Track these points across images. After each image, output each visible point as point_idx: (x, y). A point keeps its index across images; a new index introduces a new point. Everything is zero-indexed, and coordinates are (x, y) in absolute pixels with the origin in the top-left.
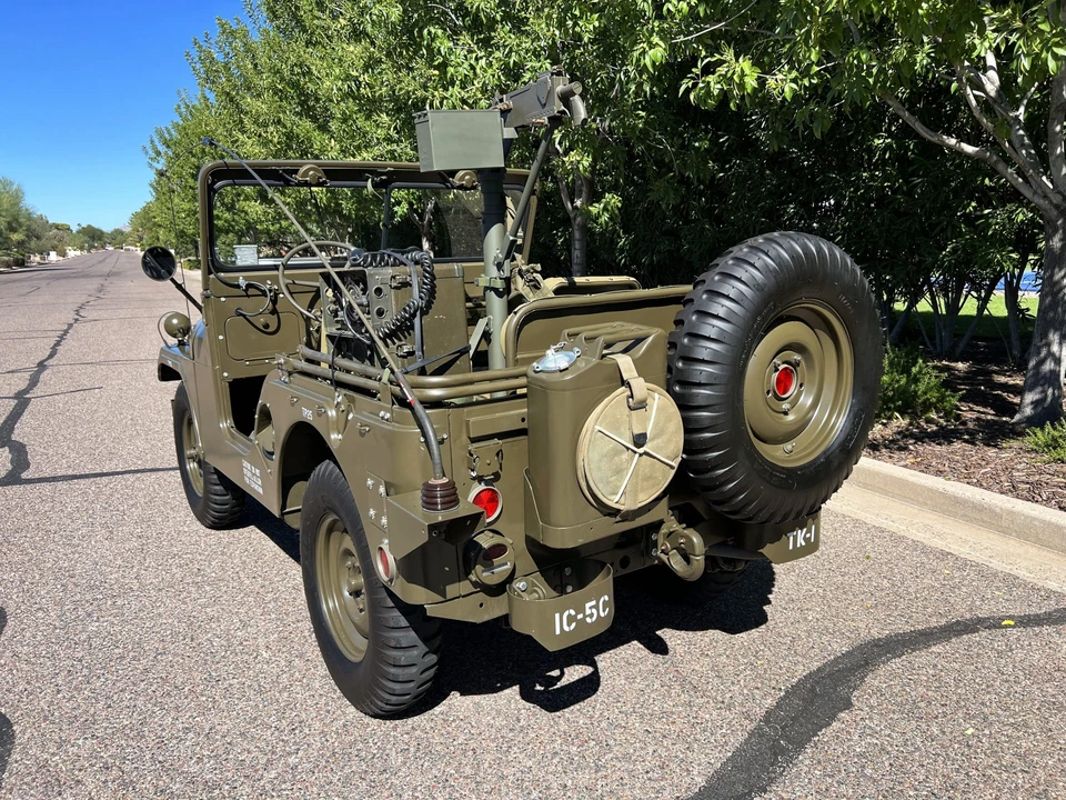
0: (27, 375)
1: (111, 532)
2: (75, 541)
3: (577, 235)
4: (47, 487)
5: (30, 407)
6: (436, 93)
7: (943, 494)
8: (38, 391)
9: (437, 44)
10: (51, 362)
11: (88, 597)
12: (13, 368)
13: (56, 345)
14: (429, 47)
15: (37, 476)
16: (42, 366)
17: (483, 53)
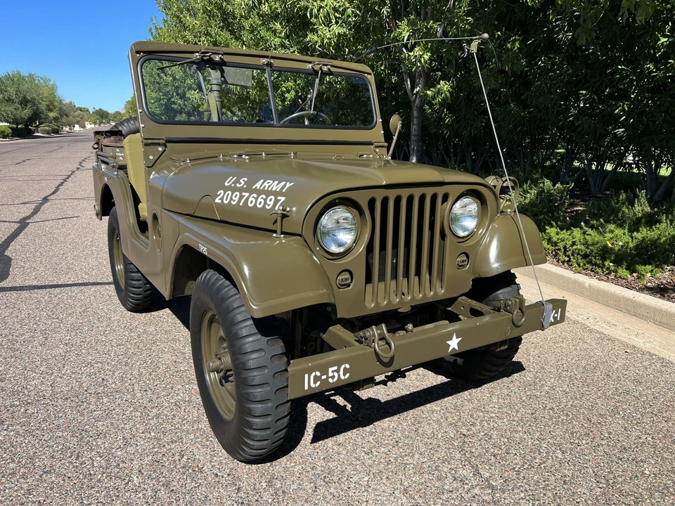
0: (33, 206)
1: (46, 338)
2: (18, 345)
3: (415, 114)
4: (14, 294)
5: (26, 230)
8: (36, 218)
10: (52, 197)
11: (8, 403)
12: (27, 200)
13: (60, 185)
15: (10, 285)
16: (46, 200)
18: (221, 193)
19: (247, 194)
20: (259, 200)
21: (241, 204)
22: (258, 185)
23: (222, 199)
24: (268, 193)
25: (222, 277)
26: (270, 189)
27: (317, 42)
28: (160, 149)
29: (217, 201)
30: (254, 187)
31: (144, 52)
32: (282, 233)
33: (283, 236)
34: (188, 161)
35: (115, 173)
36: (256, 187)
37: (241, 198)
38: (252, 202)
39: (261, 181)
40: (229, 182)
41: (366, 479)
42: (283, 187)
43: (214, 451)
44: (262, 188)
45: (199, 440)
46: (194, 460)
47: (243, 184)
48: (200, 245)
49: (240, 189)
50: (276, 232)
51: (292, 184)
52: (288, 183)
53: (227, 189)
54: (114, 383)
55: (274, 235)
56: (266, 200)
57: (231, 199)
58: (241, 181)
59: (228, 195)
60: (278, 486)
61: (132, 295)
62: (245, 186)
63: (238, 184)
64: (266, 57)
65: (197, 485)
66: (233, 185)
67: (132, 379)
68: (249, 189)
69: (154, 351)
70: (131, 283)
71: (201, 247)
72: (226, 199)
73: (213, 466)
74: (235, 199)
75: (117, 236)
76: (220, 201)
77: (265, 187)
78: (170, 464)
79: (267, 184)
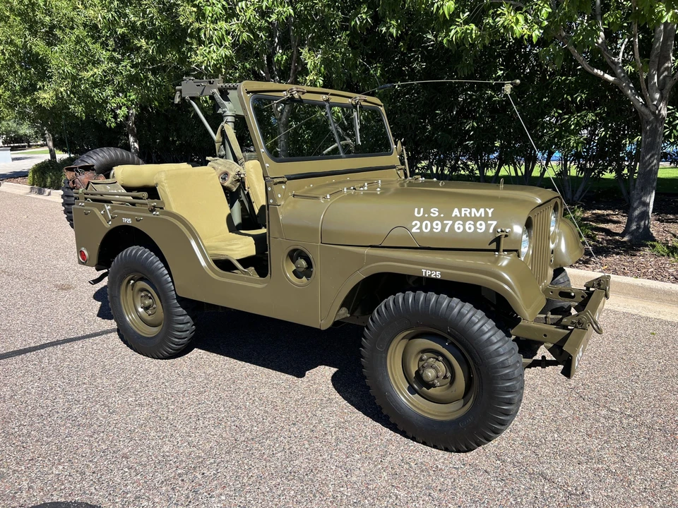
6: (208, 25)
7: (642, 287)
18: (416, 224)
19: (450, 222)
20: (467, 226)
21: (447, 230)
22: (456, 212)
23: (420, 228)
24: (475, 219)
25: (446, 296)
26: (473, 215)
28: (283, 187)
30: (453, 215)
31: (252, 92)
32: (504, 251)
33: (506, 253)
34: (328, 197)
35: (154, 213)
36: (456, 215)
37: (444, 226)
38: (459, 228)
39: (456, 210)
40: (419, 213)
41: (556, 436)
42: (486, 213)
43: (427, 452)
44: (463, 215)
45: (402, 448)
46: (422, 463)
47: (437, 214)
48: (424, 271)
49: (437, 218)
50: (498, 250)
51: (492, 210)
52: (487, 210)
53: (421, 220)
54: (252, 426)
55: (497, 253)
56: (475, 225)
57: (432, 227)
58: (432, 210)
59: (426, 224)
60: (509, 460)
61: (177, 340)
62: (442, 215)
63: (432, 215)
64: (327, 94)
65: (452, 480)
66: (426, 215)
67: (265, 418)
68: (449, 217)
69: (246, 389)
70: (179, 328)
71: (426, 272)
72: (426, 228)
73: (443, 463)
74: (438, 227)
75: (129, 282)
76: (419, 231)
77: (465, 214)
78: (408, 473)
79: (465, 211)
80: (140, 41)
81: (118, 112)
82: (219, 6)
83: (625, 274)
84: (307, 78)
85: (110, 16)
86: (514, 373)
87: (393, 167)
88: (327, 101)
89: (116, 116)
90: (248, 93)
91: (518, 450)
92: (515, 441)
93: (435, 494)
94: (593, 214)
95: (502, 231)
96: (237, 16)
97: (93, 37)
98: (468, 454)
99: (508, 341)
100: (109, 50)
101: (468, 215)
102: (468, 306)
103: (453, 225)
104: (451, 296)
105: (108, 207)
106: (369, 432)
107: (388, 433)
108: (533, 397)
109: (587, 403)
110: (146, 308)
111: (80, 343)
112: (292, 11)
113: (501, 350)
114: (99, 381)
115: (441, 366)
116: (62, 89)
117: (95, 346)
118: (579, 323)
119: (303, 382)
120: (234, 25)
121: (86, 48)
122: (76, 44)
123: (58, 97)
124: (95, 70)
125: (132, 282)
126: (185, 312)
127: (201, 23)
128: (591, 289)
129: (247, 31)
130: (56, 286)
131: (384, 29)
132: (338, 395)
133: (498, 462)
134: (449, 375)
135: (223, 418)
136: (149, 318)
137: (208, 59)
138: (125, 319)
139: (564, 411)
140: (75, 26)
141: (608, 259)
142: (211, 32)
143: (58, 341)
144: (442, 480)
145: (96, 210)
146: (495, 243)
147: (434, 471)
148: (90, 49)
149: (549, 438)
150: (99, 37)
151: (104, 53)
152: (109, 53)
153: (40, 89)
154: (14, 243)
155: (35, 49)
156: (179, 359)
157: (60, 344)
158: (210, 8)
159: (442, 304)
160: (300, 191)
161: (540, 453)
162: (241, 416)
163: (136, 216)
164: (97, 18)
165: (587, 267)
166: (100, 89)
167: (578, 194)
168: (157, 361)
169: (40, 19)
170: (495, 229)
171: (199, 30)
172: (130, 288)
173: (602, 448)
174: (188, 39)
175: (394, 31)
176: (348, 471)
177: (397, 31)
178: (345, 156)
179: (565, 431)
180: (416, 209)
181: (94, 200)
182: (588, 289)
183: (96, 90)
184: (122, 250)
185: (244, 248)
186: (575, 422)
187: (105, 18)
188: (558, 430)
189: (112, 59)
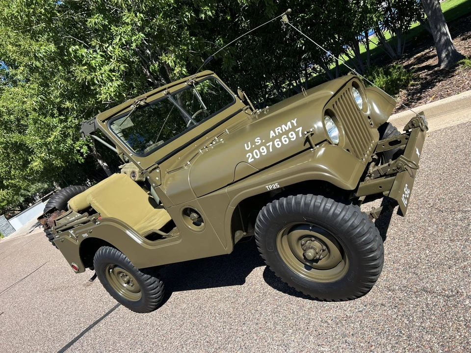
6: (96, 74)
9: (79, 52)
14: (75, 57)
17: (108, 45)
18: (249, 156)
19: (271, 143)
20: (283, 140)
21: (271, 150)
22: (272, 134)
23: (253, 157)
24: (286, 133)
25: (291, 196)
26: (284, 131)
27: (106, 98)
28: (158, 171)
29: (250, 161)
30: (271, 137)
31: (106, 120)
32: (316, 145)
33: (318, 146)
34: (189, 163)
35: (97, 223)
36: (273, 136)
37: (268, 148)
38: (278, 145)
39: (272, 132)
40: (248, 147)
41: (427, 252)
42: (292, 124)
43: (337, 307)
44: (277, 134)
45: (320, 311)
46: (336, 317)
47: (260, 141)
48: (267, 187)
49: (262, 144)
50: (311, 147)
51: (296, 119)
52: (292, 121)
53: (251, 151)
54: (217, 337)
55: (312, 149)
56: (288, 137)
57: (261, 153)
58: (256, 141)
59: (256, 152)
60: (397, 288)
61: (154, 296)
62: (264, 141)
63: (257, 144)
64: (165, 89)
65: (360, 322)
66: (253, 146)
67: (224, 327)
68: (269, 140)
69: (209, 310)
70: (150, 288)
71: (269, 187)
72: (257, 155)
73: (350, 310)
74: (264, 151)
75: (109, 272)
76: (253, 160)
77: (279, 132)
78: (327, 330)
79: (278, 130)
80: (65, 104)
81: (82, 151)
82: (99, 56)
83: (449, 95)
84: (175, 72)
85: (39, 98)
86: (364, 230)
87: (241, 110)
88: (168, 93)
89: (82, 154)
90: (103, 121)
91: (402, 277)
92: (398, 269)
93: (350, 340)
94: (415, 59)
95: (308, 132)
96: (111, 57)
97: (43, 114)
98: (367, 296)
99: (349, 208)
100: (57, 117)
101: (281, 132)
102: (309, 196)
103: (273, 144)
104: (295, 194)
105: (71, 232)
106: (294, 307)
107: (308, 303)
108: (405, 227)
109: (445, 214)
110: (128, 283)
111: (103, 321)
112: (143, 35)
113: (346, 218)
114: (118, 345)
115: (317, 244)
116: (43, 155)
117: (112, 320)
118: (399, 169)
119: (244, 287)
120: (113, 64)
121: (42, 123)
122: (35, 124)
123: (44, 160)
124: (55, 133)
125: (111, 270)
126: (149, 276)
127: (91, 75)
128: (410, 130)
129: (122, 64)
130: (84, 285)
131: (203, 16)
132: (270, 287)
133: (390, 293)
134: (324, 247)
135: (198, 339)
136: (132, 289)
137: (109, 94)
138: (119, 295)
139: (429, 228)
140: (29, 113)
141: (433, 89)
142: (101, 77)
143: (90, 326)
144: (352, 325)
145: (66, 237)
146: (307, 142)
147: (345, 320)
148: (44, 123)
149: (423, 256)
150: (47, 112)
151: (54, 120)
152: (57, 119)
153: (31, 161)
154: (56, 266)
155: (13, 140)
156: (164, 305)
157: (92, 328)
158: (94, 61)
159: (291, 204)
160: (172, 167)
161: (419, 272)
162: (209, 333)
163: (88, 230)
164: (33, 104)
165: (420, 103)
166: (64, 143)
167: (399, 50)
168: (151, 313)
169: (7, 119)
170: (303, 133)
171: (92, 79)
172: (112, 275)
173: (465, 247)
174: (92, 88)
175: (210, 13)
176: (286, 346)
177: (212, 13)
178: (198, 123)
179: (433, 245)
180: (246, 145)
181: (63, 231)
182: (407, 131)
183: (62, 145)
184: (94, 255)
185: (161, 219)
186: (439, 234)
187: (37, 102)
188: (428, 247)
189: (61, 121)
